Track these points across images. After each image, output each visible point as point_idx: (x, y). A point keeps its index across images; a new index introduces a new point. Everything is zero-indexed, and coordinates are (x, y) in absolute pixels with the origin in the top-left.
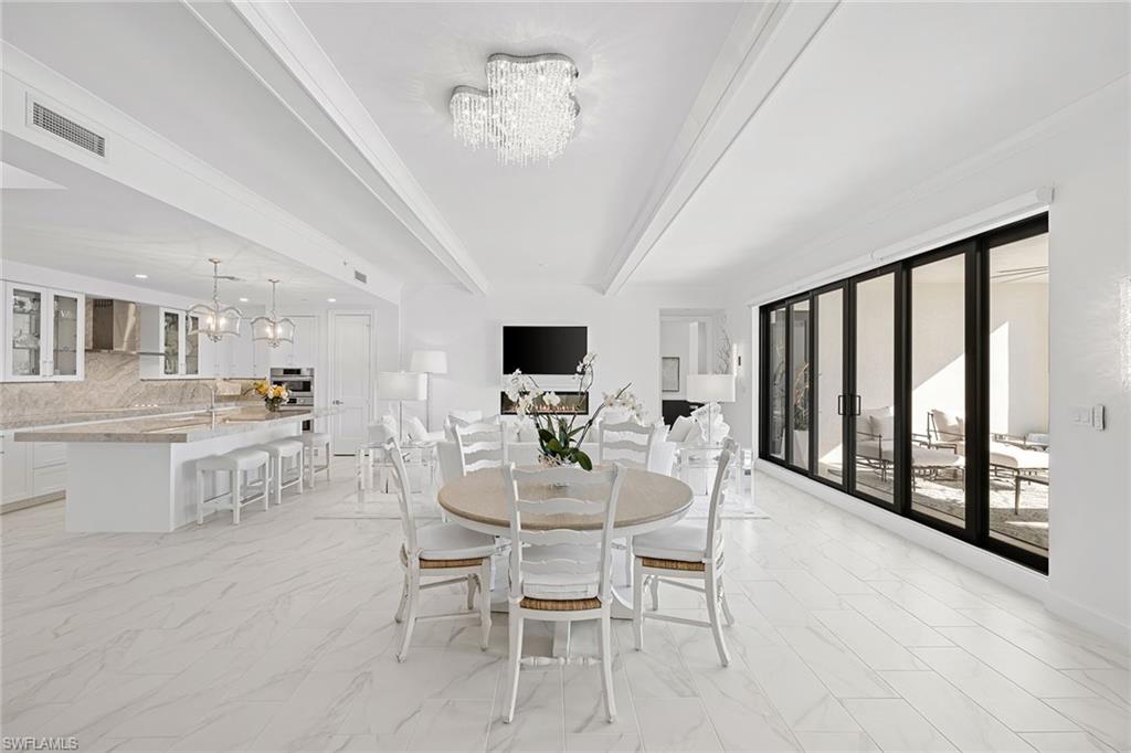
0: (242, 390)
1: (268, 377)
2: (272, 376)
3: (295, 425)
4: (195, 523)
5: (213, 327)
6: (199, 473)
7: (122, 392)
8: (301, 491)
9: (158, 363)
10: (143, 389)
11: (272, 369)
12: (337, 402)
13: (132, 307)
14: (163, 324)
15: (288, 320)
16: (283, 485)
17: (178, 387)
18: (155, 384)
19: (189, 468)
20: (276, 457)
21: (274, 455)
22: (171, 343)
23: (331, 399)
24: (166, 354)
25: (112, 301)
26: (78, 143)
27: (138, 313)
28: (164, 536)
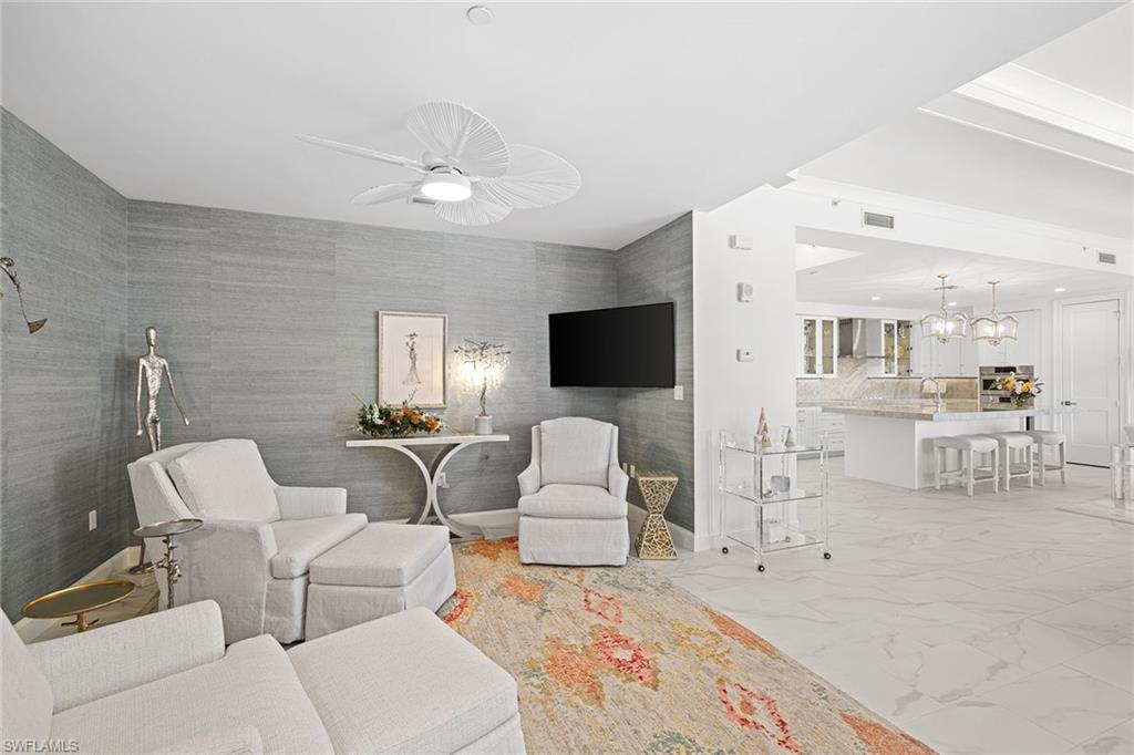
0: (947, 388)
1: (978, 375)
2: (981, 374)
3: (1017, 420)
4: (933, 488)
5: (942, 332)
6: (936, 449)
7: (856, 386)
8: (1032, 485)
9: (880, 364)
10: (869, 386)
11: (981, 368)
12: (1067, 403)
13: (860, 321)
14: (883, 333)
15: (1009, 317)
16: (1012, 474)
17: (893, 384)
18: (877, 381)
19: (928, 445)
20: (1005, 446)
21: (1002, 444)
22: (890, 347)
23: (1056, 400)
24: (886, 357)
25: (851, 320)
26: (876, 225)
27: (863, 327)
28: (911, 491)
